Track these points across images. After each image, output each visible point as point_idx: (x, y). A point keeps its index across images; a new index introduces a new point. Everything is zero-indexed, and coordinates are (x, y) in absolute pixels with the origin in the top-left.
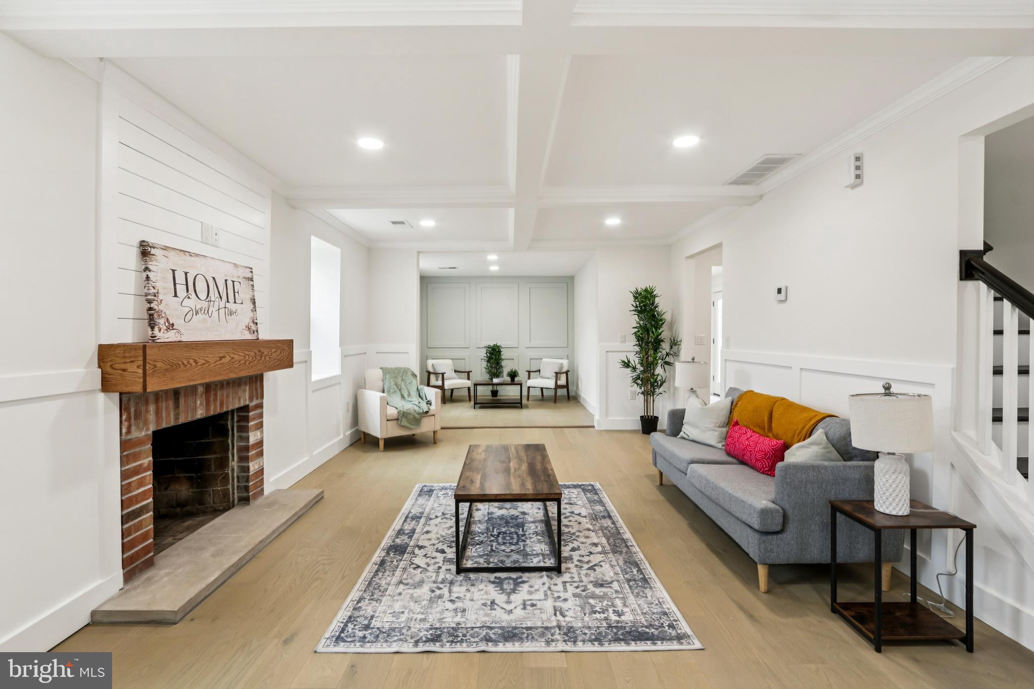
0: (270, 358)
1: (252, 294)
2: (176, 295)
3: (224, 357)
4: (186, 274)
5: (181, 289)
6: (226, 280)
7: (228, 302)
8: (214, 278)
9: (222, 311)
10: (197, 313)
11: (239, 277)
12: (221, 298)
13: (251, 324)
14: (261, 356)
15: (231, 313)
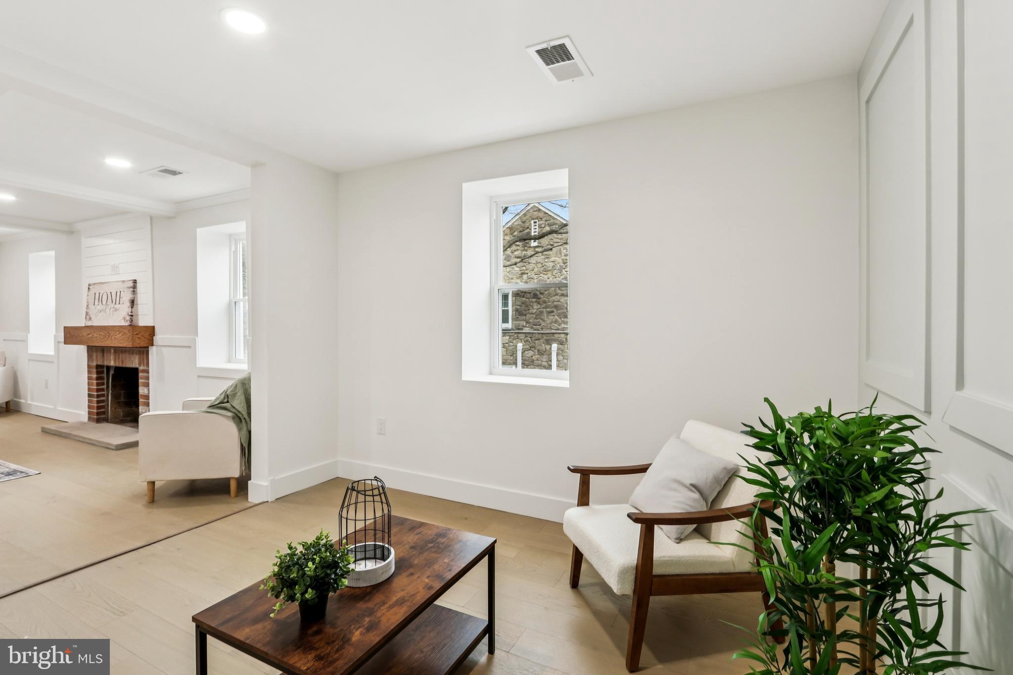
0: (115, 338)
1: (132, 296)
2: (94, 305)
3: (89, 334)
4: (99, 293)
5: (97, 301)
6: (117, 292)
7: (116, 304)
8: (111, 293)
9: (112, 310)
10: (101, 312)
11: (124, 288)
12: (112, 302)
13: (127, 316)
14: (109, 336)
15: (116, 310)
